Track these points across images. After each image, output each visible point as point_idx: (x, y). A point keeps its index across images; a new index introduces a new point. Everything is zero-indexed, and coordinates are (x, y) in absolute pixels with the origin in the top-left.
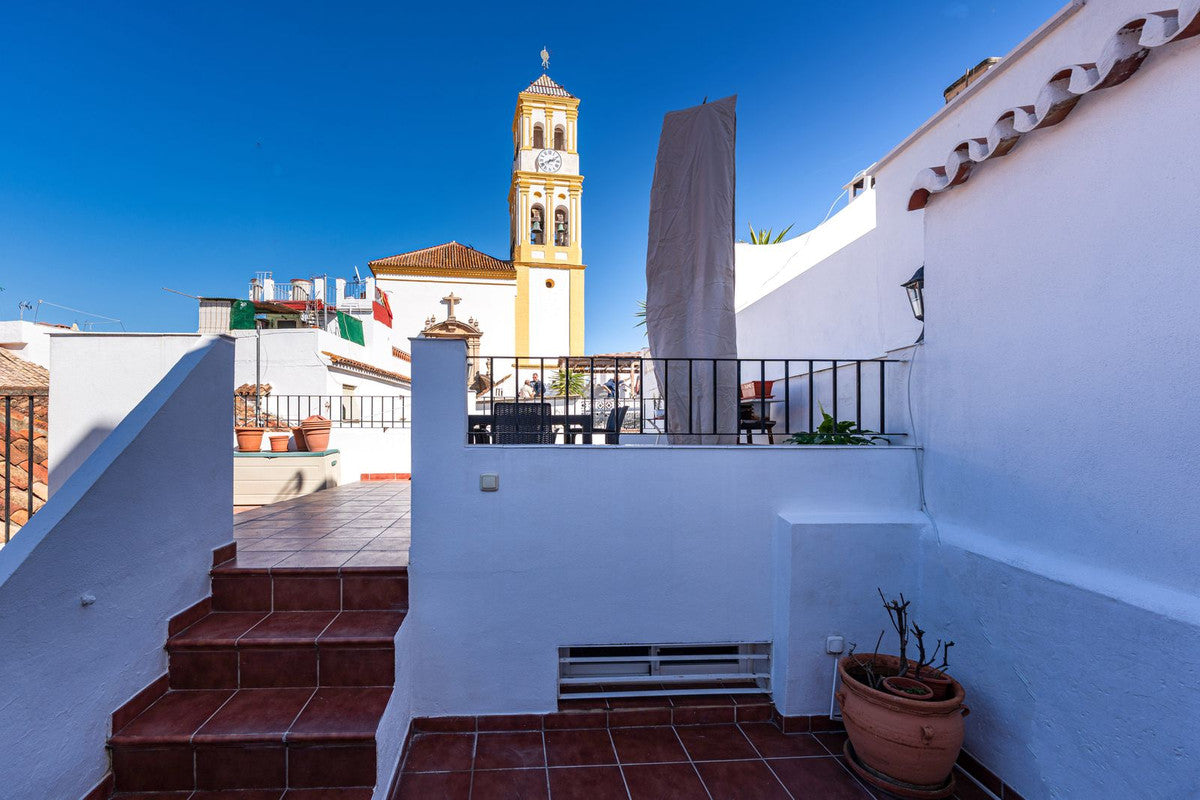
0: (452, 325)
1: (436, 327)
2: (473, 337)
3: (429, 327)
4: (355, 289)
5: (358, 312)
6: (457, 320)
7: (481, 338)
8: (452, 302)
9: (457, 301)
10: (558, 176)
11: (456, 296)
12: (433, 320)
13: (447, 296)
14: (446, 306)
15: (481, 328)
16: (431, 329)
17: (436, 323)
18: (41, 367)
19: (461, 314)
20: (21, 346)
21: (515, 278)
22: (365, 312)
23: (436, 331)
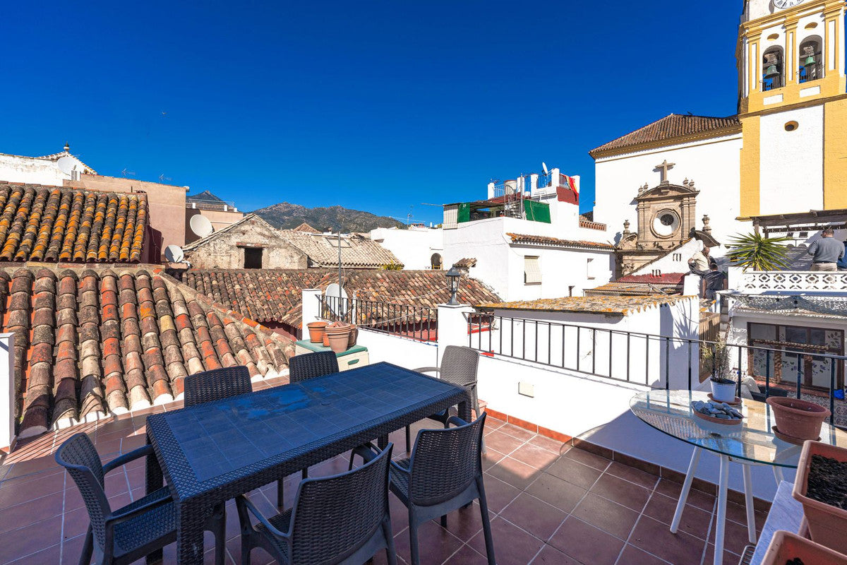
0: (665, 188)
1: (648, 193)
2: (688, 196)
3: (642, 193)
4: (544, 181)
5: (545, 197)
6: (670, 183)
7: (697, 198)
8: (666, 168)
9: (670, 167)
10: (803, 6)
11: (669, 162)
12: (646, 187)
13: (660, 163)
14: (659, 174)
15: (697, 187)
16: (644, 195)
17: (649, 189)
18: (389, 251)
19: (674, 178)
20: (381, 241)
21: (741, 131)
22: (552, 196)
23: (649, 196)
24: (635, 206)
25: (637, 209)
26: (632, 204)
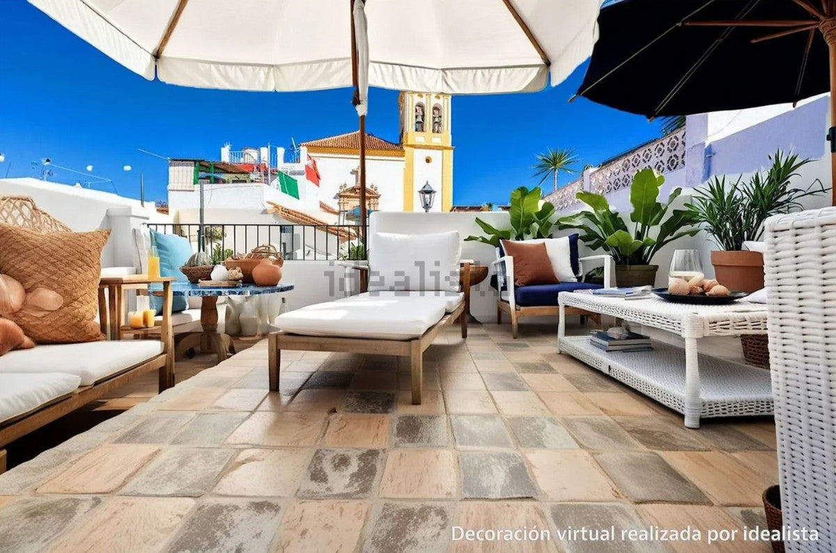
0: (359, 189)
1: (347, 191)
2: (374, 198)
3: (342, 190)
4: (291, 157)
5: (295, 173)
7: (379, 199)
8: (359, 172)
12: (345, 186)
13: (355, 168)
14: (354, 176)
15: (379, 191)
16: (344, 192)
17: (348, 187)
21: (404, 156)
22: (300, 173)
23: (348, 194)
24: (337, 201)
25: (339, 203)
26: (335, 198)
